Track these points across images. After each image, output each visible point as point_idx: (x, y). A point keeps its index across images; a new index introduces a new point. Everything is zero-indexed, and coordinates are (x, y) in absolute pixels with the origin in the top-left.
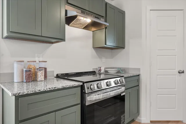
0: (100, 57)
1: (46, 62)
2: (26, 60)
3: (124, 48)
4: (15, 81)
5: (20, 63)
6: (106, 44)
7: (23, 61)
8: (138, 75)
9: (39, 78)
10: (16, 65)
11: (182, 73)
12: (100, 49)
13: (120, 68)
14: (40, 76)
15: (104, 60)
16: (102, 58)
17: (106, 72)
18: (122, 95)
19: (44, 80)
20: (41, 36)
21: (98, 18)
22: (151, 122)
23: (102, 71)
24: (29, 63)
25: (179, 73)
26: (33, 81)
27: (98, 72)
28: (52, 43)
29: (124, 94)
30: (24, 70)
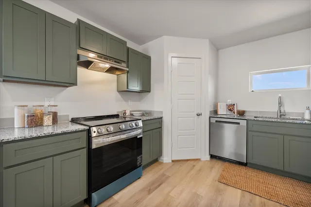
0: (126, 101)
1: (57, 106)
2: (30, 104)
3: (149, 92)
4: (16, 126)
5: (23, 108)
6: (127, 88)
7: (27, 106)
8: (161, 118)
9: (45, 123)
10: (16, 110)
11: (199, 115)
12: (125, 92)
13: (145, 111)
14: (48, 120)
15: (130, 103)
16: (128, 101)
17: (132, 115)
18: (138, 137)
19: (51, 124)
20: (45, 81)
21: (118, 63)
22: (173, 161)
23: (127, 114)
24: (35, 107)
25: (197, 115)
26: (39, 126)
27: (123, 116)
28: (67, 87)
29: (140, 136)
30: (26, 115)
